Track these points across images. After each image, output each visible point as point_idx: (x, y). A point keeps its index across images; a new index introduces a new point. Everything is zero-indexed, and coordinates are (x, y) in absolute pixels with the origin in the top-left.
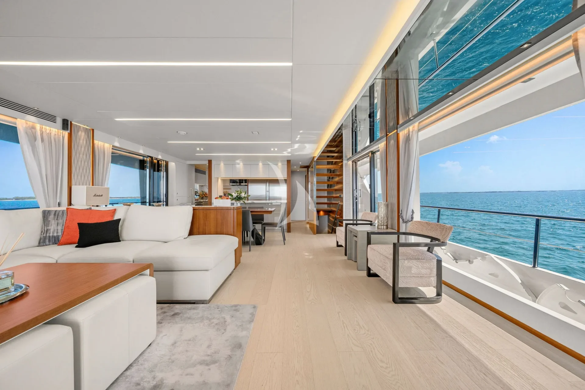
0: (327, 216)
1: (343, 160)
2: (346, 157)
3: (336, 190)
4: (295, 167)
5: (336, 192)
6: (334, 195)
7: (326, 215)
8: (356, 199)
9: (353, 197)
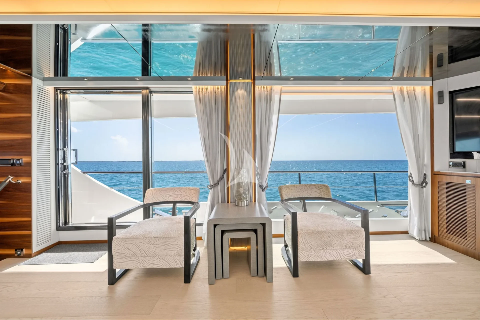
1: (31, 74)
2: (40, 71)
8: (63, 168)
9: (57, 164)
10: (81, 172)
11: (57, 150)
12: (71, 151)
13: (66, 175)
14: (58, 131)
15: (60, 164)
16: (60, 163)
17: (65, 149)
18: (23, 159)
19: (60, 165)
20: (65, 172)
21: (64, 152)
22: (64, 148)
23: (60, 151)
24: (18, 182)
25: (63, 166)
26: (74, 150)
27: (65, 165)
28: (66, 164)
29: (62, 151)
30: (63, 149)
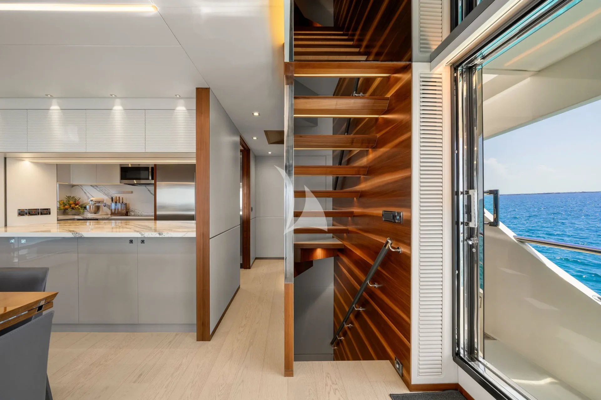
0: (333, 258)
1: (410, 60)
2: (424, 46)
3: (362, 195)
4: (255, 138)
5: (363, 200)
6: (356, 210)
7: (330, 256)
8: (468, 234)
9: (456, 223)
10: (514, 236)
11: (455, 193)
12: (485, 194)
13: (473, 247)
14: (458, 154)
15: (462, 223)
16: (462, 191)
17: (471, 192)
18: (403, 214)
19: (461, 227)
20: (470, 243)
21: (469, 198)
22: (471, 189)
23: (461, 197)
24: (398, 250)
25: (468, 228)
26: (491, 192)
27: (471, 228)
28: (473, 226)
29: (466, 196)
30: (467, 192)
